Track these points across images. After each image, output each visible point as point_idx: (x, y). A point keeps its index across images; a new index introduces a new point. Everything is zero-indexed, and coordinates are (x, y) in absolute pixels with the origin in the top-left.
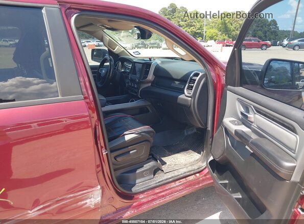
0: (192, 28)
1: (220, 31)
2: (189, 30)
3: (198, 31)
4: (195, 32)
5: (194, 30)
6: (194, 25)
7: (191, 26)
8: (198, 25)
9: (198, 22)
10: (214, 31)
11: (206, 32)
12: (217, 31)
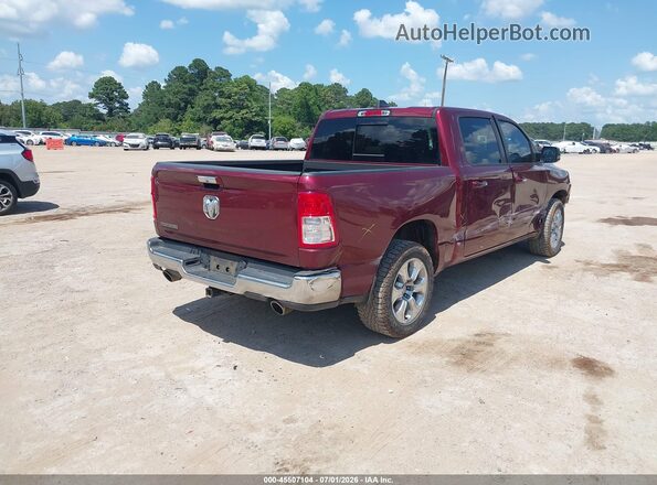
0: (244, 111)
1: (299, 120)
2: (238, 116)
3: (256, 118)
4: (251, 121)
5: (249, 116)
6: (247, 107)
7: (242, 108)
8: (255, 106)
9: (255, 100)
10: (287, 120)
11: (272, 121)
12: (293, 120)
